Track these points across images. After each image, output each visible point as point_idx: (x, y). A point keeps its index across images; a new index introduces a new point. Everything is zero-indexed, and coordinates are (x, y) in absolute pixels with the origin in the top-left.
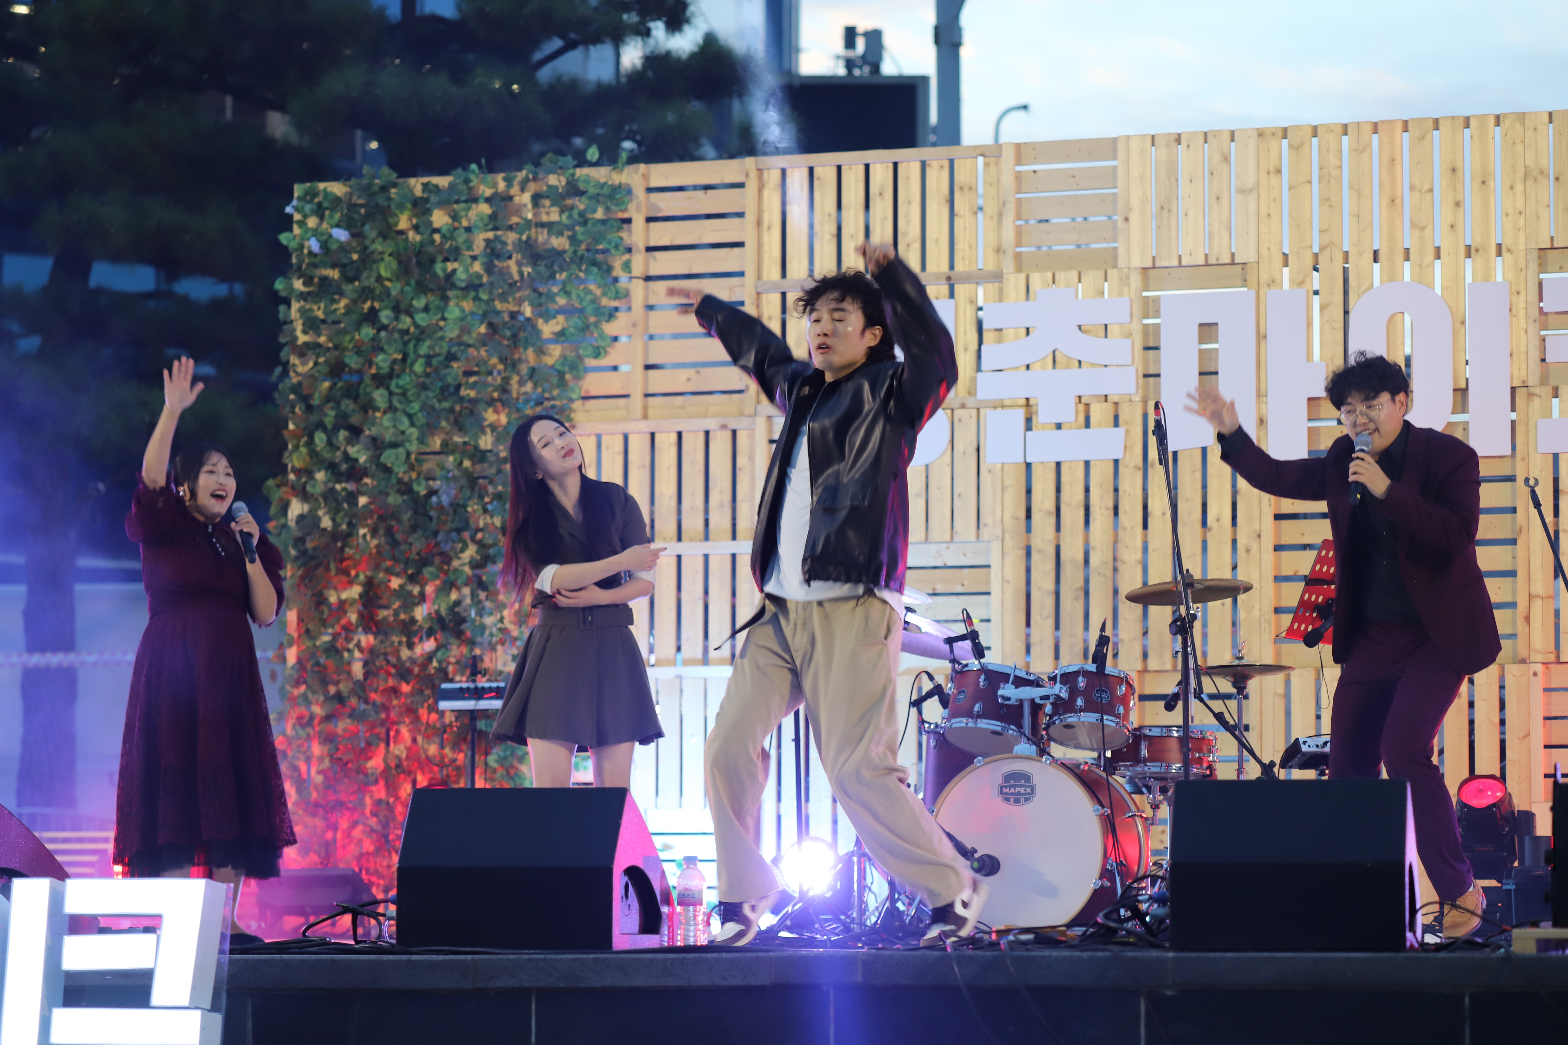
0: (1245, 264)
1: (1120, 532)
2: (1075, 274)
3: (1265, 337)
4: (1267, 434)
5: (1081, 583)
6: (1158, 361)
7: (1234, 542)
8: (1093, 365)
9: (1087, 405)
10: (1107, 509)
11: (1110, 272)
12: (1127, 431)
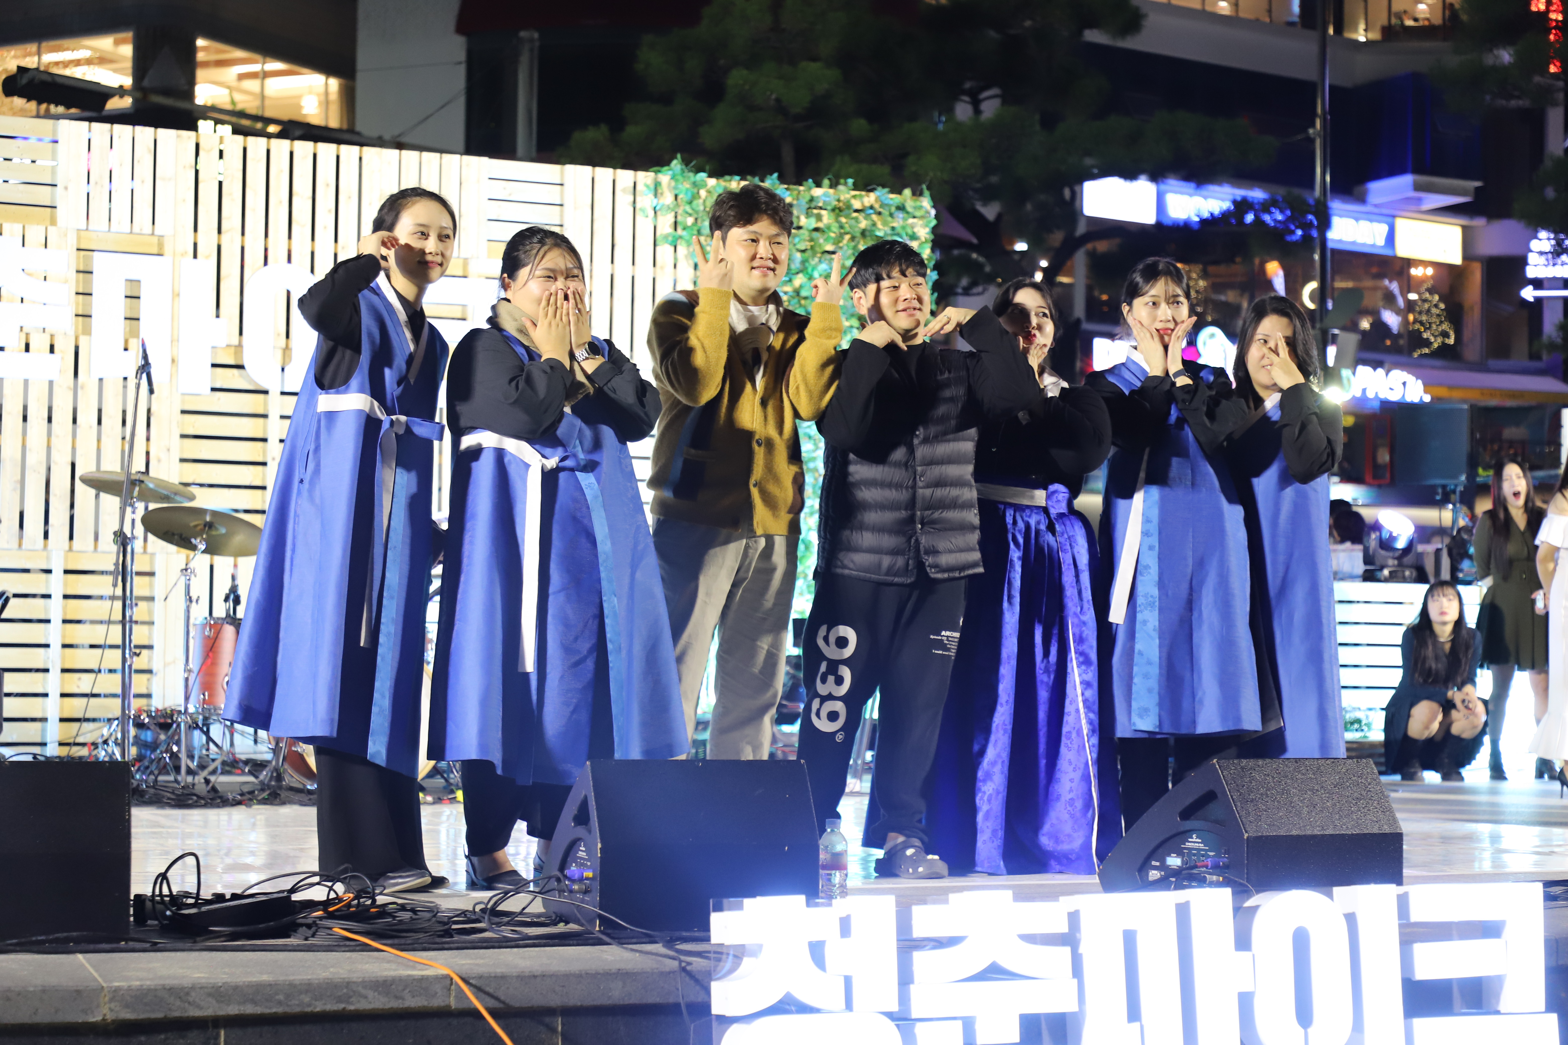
0: (163, 236)
1: (53, 438)
2: (19, 227)
3: (178, 295)
4: (177, 371)
5: (19, 477)
6: (90, 305)
7: (148, 453)
8: (34, 302)
9: (27, 334)
10: (44, 419)
11: (49, 228)
12: (62, 358)
